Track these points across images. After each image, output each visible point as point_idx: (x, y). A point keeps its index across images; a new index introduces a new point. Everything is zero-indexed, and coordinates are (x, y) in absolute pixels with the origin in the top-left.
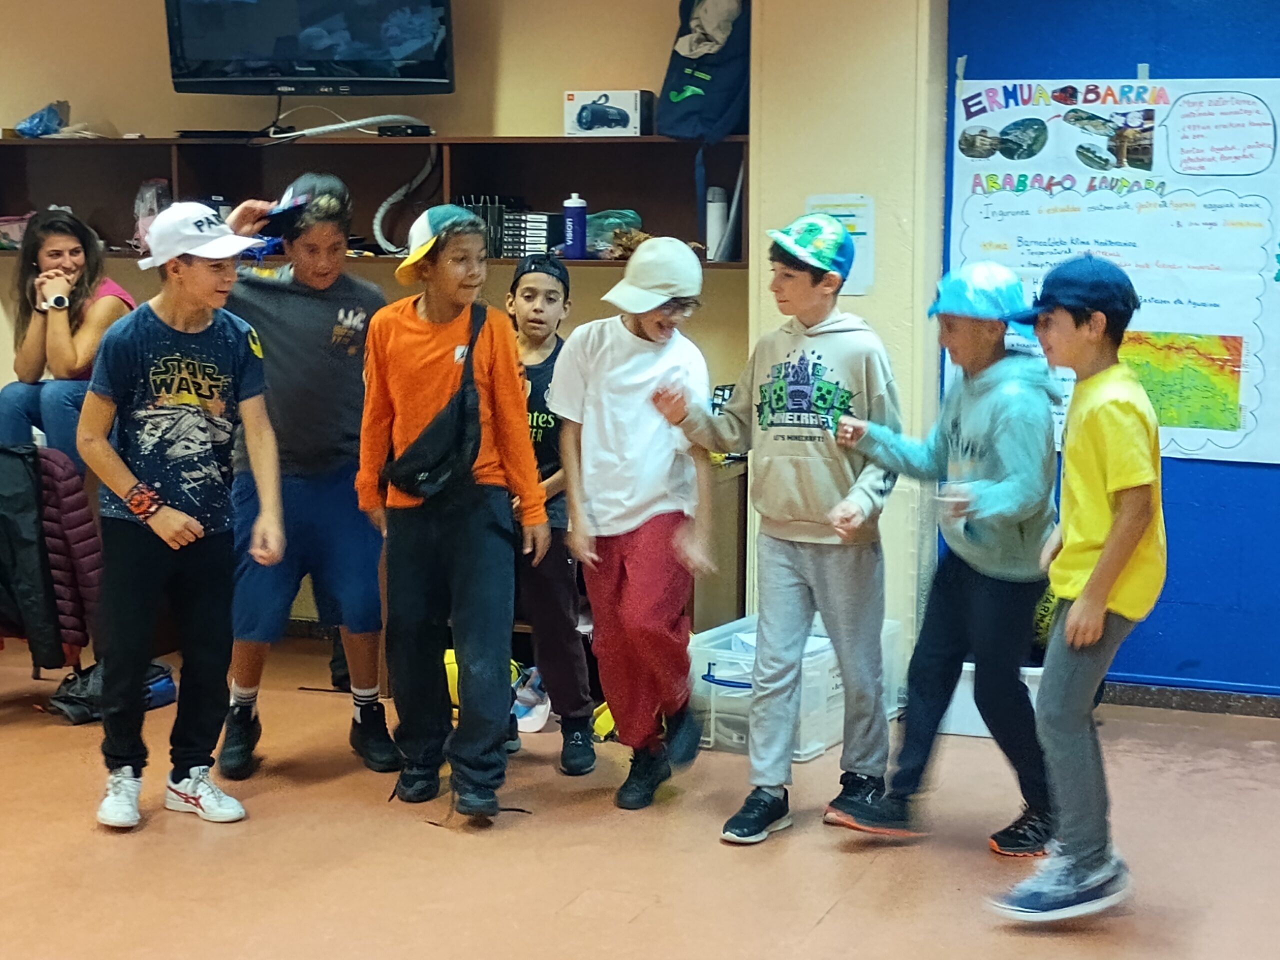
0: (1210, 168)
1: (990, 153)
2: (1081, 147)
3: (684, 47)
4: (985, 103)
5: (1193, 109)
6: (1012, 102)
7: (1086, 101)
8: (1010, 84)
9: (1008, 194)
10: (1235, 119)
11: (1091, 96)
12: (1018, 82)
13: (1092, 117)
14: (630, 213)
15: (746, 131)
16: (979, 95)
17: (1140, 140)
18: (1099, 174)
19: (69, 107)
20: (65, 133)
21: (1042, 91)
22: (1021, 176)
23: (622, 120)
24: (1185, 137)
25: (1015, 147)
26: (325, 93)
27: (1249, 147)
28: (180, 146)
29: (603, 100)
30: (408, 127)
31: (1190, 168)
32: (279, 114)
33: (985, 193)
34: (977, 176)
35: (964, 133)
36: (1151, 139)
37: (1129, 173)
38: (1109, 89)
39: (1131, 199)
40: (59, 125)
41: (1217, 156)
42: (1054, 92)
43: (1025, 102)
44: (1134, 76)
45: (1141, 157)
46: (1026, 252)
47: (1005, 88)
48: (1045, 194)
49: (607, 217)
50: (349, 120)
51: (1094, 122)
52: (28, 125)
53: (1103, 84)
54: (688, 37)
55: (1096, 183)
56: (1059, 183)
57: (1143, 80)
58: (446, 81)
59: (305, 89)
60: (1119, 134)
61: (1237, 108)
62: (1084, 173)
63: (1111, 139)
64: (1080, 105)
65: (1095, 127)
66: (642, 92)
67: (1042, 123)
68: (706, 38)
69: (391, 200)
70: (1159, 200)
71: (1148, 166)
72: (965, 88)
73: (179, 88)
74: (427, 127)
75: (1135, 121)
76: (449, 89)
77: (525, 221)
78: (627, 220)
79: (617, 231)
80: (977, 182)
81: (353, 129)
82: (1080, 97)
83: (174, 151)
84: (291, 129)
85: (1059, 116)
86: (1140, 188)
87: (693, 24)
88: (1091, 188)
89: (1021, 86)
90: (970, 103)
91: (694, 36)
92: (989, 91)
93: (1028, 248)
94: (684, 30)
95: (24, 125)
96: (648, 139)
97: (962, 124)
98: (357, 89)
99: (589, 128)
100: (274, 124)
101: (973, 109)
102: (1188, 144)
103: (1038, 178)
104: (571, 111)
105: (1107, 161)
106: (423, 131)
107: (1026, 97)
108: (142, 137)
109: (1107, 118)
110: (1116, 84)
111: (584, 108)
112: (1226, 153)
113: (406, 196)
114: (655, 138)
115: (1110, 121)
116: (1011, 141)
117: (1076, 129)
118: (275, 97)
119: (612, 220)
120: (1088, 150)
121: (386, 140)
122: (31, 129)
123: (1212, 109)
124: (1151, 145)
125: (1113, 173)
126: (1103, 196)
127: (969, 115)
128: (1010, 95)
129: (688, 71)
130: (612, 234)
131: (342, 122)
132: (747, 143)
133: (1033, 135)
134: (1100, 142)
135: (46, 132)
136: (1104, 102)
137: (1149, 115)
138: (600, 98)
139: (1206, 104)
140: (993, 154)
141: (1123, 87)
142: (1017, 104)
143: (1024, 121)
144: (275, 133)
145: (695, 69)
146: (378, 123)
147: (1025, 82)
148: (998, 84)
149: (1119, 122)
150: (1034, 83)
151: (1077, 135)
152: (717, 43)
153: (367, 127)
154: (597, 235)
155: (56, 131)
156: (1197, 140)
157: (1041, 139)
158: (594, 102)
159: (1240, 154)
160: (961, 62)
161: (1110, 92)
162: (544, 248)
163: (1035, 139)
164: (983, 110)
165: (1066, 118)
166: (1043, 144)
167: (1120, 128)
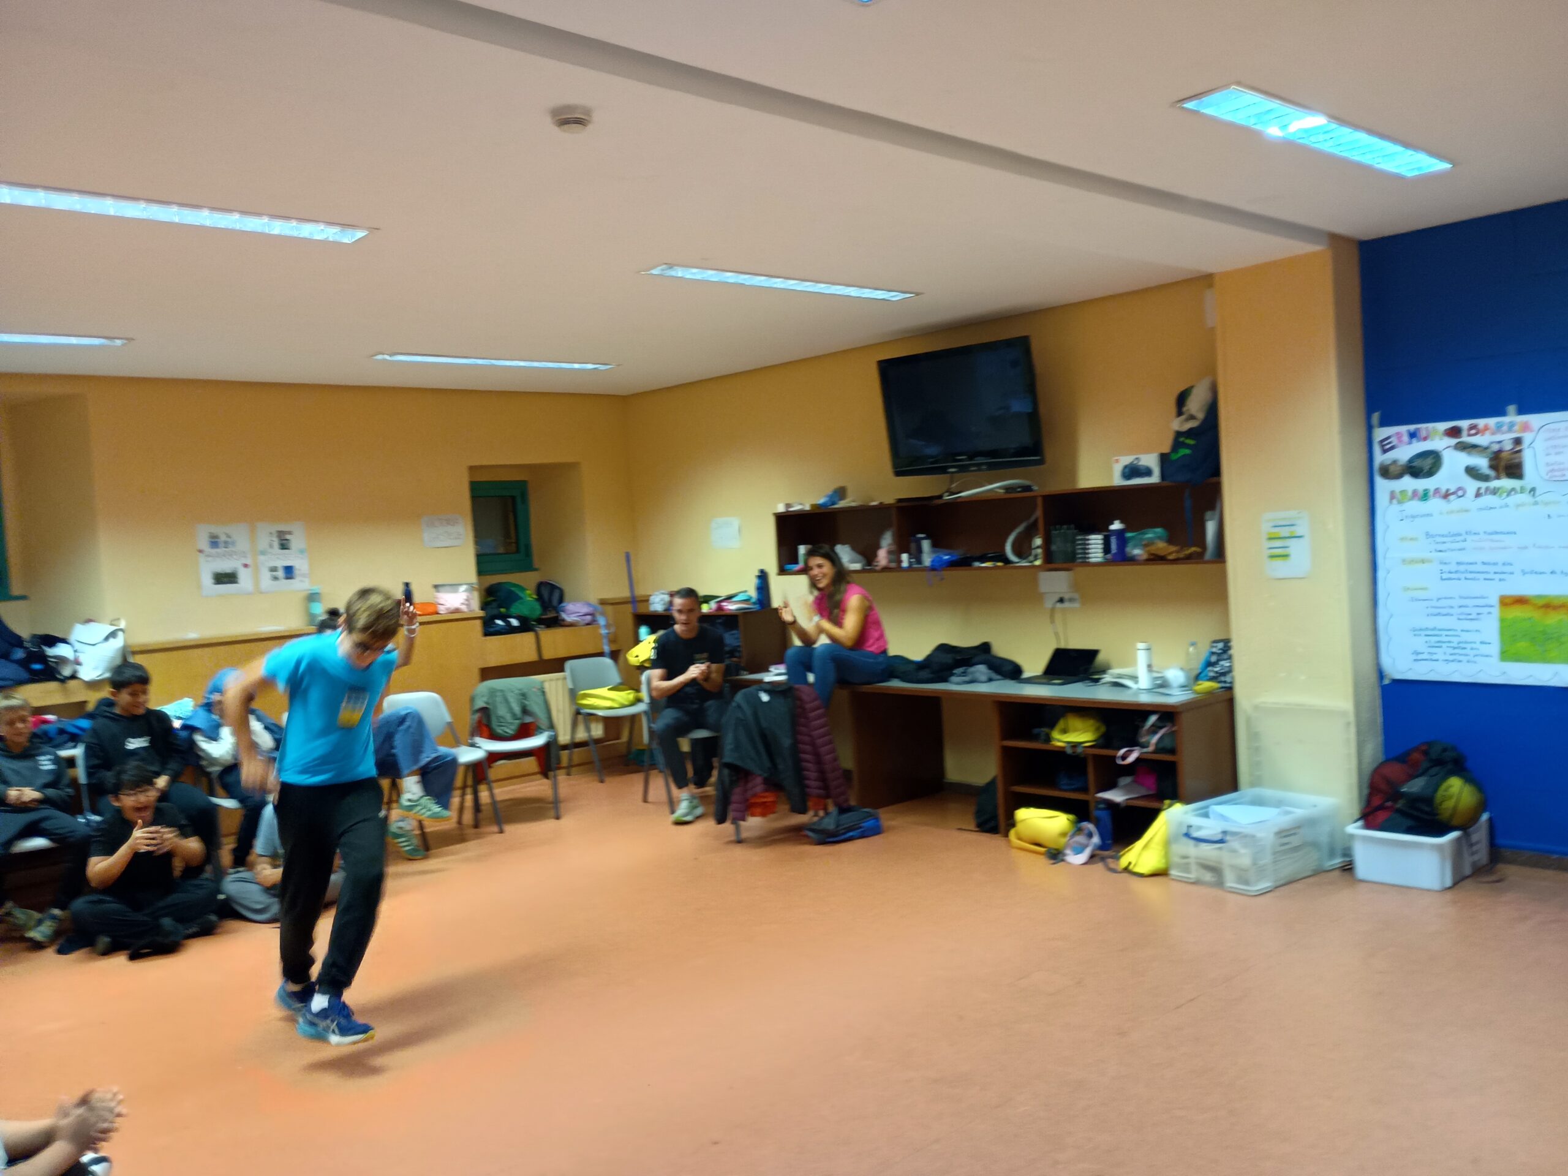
1: (1399, 476)
2: (1468, 467)
3: (1178, 425)
4: (1395, 442)
5: (1554, 434)
6: (1414, 440)
7: (1469, 435)
8: (1412, 427)
9: (1416, 503)
11: (1473, 432)
12: (1419, 426)
13: (1474, 447)
14: (1158, 531)
15: (1220, 474)
16: (1390, 437)
17: (1513, 459)
18: (1483, 485)
19: (845, 489)
20: (842, 504)
21: (1434, 429)
22: (1423, 490)
23: (1148, 472)
24: (1548, 455)
25: (1419, 470)
26: (972, 471)
28: (899, 508)
29: (1136, 461)
30: (1019, 487)
31: (1556, 476)
32: (949, 485)
33: (1399, 503)
34: (1392, 493)
35: (1381, 463)
36: (1520, 458)
37: (1506, 483)
38: (1486, 425)
39: (1510, 501)
40: (841, 499)
42: (1446, 430)
43: (1425, 439)
44: (1505, 415)
45: (1514, 471)
46: (1432, 542)
47: (1409, 431)
48: (1443, 502)
49: (1138, 534)
50: (988, 485)
51: (1477, 449)
52: (824, 501)
53: (1481, 422)
54: (1180, 418)
55: (1482, 491)
56: (1453, 493)
57: (1512, 418)
58: (1040, 458)
59: (963, 469)
60: (1497, 455)
62: (1472, 485)
63: (1491, 460)
64: (1465, 439)
65: (1478, 452)
66: (1160, 453)
67: (1438, 453)
68: (1191, 417)
69: (1017, 531)
70: (1532, 501)
71: (1520, 477)
72: (1381, 433)
73: (896, 473)
74: (1030, 486)
75: (1508, 446)
76: (1041, 462)
77: (1088, 540)
78: (1154, 535)
79: (1148, 542)
80: (1392, 496)
81: (991, 490)
82: (1465, 433)
83: (895, 510)
84: (956, 493)
85: (1450, 447)
86: (1516, 492)
87: (1184, 409)
88: (1478, 495)
89: (1421, 428)
90: (1384, 443)
91: (1184, 417)
92: (1398, 434)
93: (1434, 539)
94: (1179, 413)
95: (822, 501)
96: (1166, 483)
97: (1379, 458)
98: (992, 466)
99: (1129, 479)
100: (947, 491)
101: (1386, 447)
102: (1553, 459)
103: (1437, 491)
104: (1118, 469)
105: (1488, 475)
106: (1027, 488)
107: (1424, 435)
108: (879, 503)
109: (1487, 446)
110: (1492, 422)
111: (1126, 467)
113: (1026, 527)
114: (1170, 482)
115: (1489, 448)
116: (1416, 466)
117: (1463, 455)
118: (948, 475)
119: (1141, 536)
120: (1474, 468)
121: (1009, 495)
122: (826, 503)
124: (1522, 462)
125: (1495, 484)
126: (1488, 500)
127: (1385, 451)
128: (1413, 435)
129: (1181, 439)
130: (1142, 545)
131: (983, 487)
132: (1222, 482)
133: (1431, 461)
134: (1482, 463)
135: (833, 504)
136: (1483, 435)
137: (1518, 441)
140: (1404, 476)
141: (1498, 423)
142: (1418, 441)
143: (1424, 452)
144: (947, 496)
145: (1185, 438)
146: (1004, 486)
147: (1424, 426)
148: (1404, 429)
149: (1496, 447)
150: (1430, 425)
151: (1464, 460)
152: (1198, 420)
153: (998, 488)
154: (1130, 546)
155: (839, 503)
156: (1559, 456)
157: (1438, 463)
158: (1131, 463)
160: (1376, 417)
161: (1486, 427)
162: (1101, 555)
163: (1433, 464)
164: (1392, 448)
165: (1454, 448)
166: (1440, 467)
167: (1497, 452)
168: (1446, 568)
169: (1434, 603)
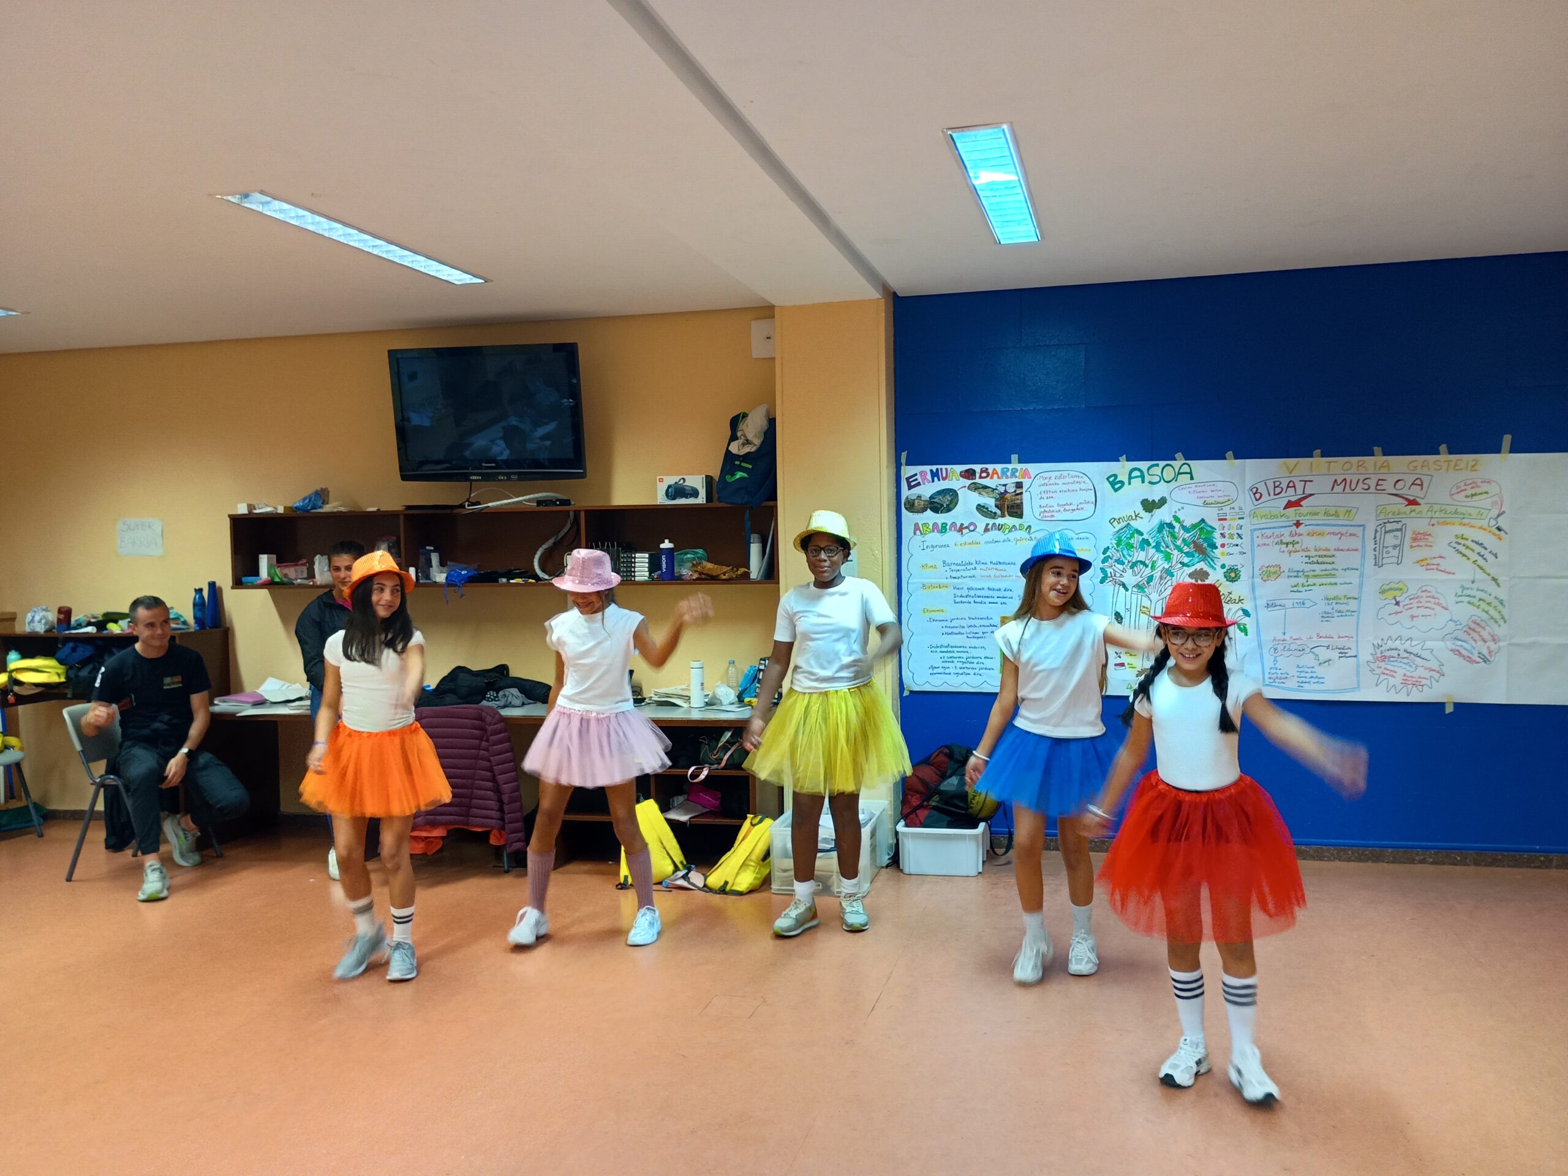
0: (1058, 516)
1: (924, 510)
2: (979, 505)
3: (734, 448)
4: (920, 480)
5: (1046, 481)
6: (936, 479)
7: (981, 477)
8: (934, 468)
9: (936, 534)
10: (1071, 487)
11: (984, 475)
12: (939, 467)
13: (985, 487)
14: (700, 551)
15: (775, 499)
16: (916, 475)
17: (1015, 500)
18: (991, 522)
19: (328, 492)
20: (327, 508)
21: (954, 472)
22: (943, 524)
23: (695, 493)
24: (1041, 498)
25: (939, 506)
26: (501, 480)
27: (1081, 503)
28: (406, 516)
29: (682, 481)
30: (557, 500)
31: (1046, 517)
32: (470, 494)
33: (922, 534)
34: (916, 525)
35: (907, 498)
36: (1021, 499)
37: (1009, 521)
38: (994, 469)
39: (1013, 535)
40: (323, 503)
41: (1062, 509)
42: (961, 472)
43: (944, 479)
44: (1010, 462)
45: (1015, 510)
46: (948, 570)
47: (931, 471)
48: (958, 534)
49: (686, 554)
50: (517, 497)
51: (987, 490)
52: (301, 504)
53: (991, 467)
54: (736, 442)
55: (990, 527)
56: (967, 528)
57: (1015, 464)
58: (582, 471)
59: (487, 477)
60: (1002, 496)
61: (1071, 480)
62: (982, 522)
63: (997, 500)
64: (978, 480)
65: (987, 493)
66: (707, 476)
67: (955, 491)
68: (748, 442)
69: (545, 546)
70: (1028, 537)
71: (1020, 516)
72: (907, 471)
73: (404, 478)
74: (569, 500)
75: (1011, 489)
76: (583, 476)
77: (635, 558)
78: (699, 555)
79: (695, 562)
80: (917, 527)
81: (520, 502)
82: (978, 475)
83: (402, 517)
84: (478, 503)
85: (965, 487)
86: (1016, 529)
87: (739, 434)
88: (986, 530)
89: (941, 469)
90: (910, 480)
91: (740, 441)
92: (921, 473)
93: (950, 567)
94: (734, 438)
95: (299, 504)
96: (710, 505)
97: (906, 493)
98: (522, 477)
99: (674, 499)
100: (468, 500)
101: (912, 484)
102: (1044, 502)
103: (953, 524)
104: (662, 488)
105: (995, 513)
106: (567, 502)
107: (944, 475)
108: (379, 510)
109: (994, 487)
110: (999, 467)
111: (669, 487)
112: (1067, 508)
113: (554, 543)
114: (716, 504)
115: (996, 489)
116: (936, 502)
117: (975, 495)
118: (468, 483)
119: (689, 556)
120: (984, 507)
121: (541, 508)
122: (303, 506)
123: (1057, 481)
124: (1022, 503)
125: (1000, 521)
126: (994, 534)
127: (910, 487)
128: (935, 475)
129: (737, 463)
130: (690, 564)
131: (512, 498)
132: (776, 506)
133: (949, 499)
134: (990, 502)
135: (313, 508)
136: (992, 478)
137: (1019, 485)
138: (680, 481)
139: (1053, 478)
140: (926, 510)
141: (1003, 468)
142: (939, 480)
143: (943, 490)
144: (468, 506)
145: (741, 462)
146: (537, 498)
147: (944, 467)
148: (927, 468)
149: (1002, 489)
150: (949, 467)
151: (976, 498)
152: (755, 445)
153: (529, 500)
154: (680, 565)
155: (321, 507)
156: (1049, 500)
157: (955, 500)
158: (676, 483)
159: (1075, 507)
160: (904, 455)
161: (995, 471)
162: (647, 574)
163: (951, 501)
164: (919, 484)
165: (969, 488)
166: (957, 503)
167: (1002, 493)
168: (958, 593)
169: (948, 624)
